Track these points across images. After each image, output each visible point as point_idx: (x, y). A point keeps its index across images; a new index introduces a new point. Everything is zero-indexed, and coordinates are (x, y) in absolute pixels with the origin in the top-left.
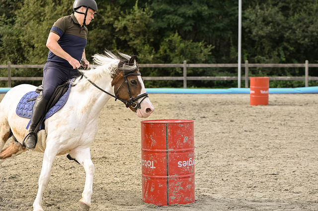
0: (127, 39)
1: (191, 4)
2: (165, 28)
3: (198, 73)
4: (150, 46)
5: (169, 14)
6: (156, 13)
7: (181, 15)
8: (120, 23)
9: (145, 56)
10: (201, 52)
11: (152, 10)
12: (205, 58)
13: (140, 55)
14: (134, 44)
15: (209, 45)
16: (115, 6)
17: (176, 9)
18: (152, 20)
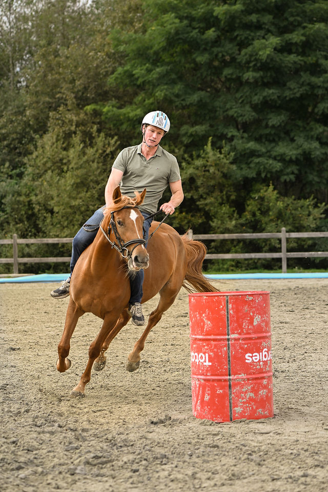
0: (195, 197)
1: (292, 140)
2: (253, 178)
3: (306, 246)
4: (230, 207)
5: (259, 156)
6: (238, 155)
7: (279, 158)
8: (185, 171)
9: (223, 223)
10: (309, 215)
11: (233, 152)
12: (316, 223)
13: (215, 220)
14: (206, 205)
15: (321, 203)
16: (176, 147)
17: (269, 148)
18: (234, 167)
